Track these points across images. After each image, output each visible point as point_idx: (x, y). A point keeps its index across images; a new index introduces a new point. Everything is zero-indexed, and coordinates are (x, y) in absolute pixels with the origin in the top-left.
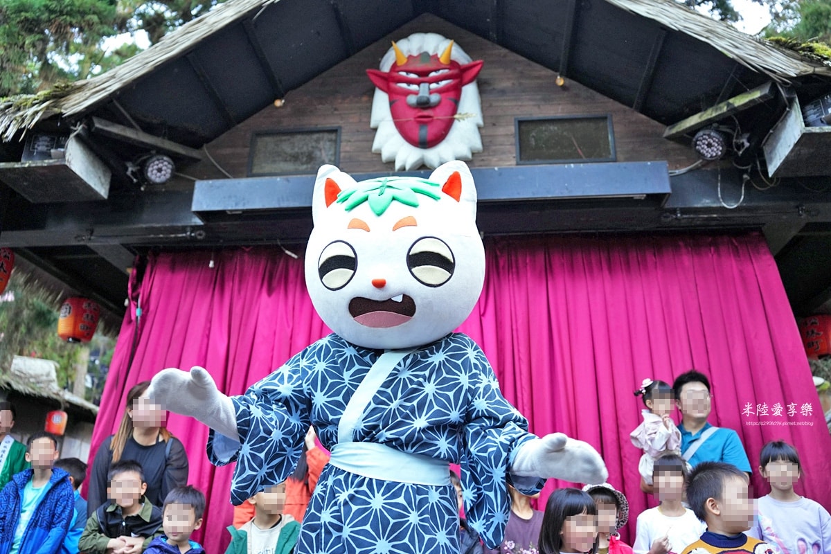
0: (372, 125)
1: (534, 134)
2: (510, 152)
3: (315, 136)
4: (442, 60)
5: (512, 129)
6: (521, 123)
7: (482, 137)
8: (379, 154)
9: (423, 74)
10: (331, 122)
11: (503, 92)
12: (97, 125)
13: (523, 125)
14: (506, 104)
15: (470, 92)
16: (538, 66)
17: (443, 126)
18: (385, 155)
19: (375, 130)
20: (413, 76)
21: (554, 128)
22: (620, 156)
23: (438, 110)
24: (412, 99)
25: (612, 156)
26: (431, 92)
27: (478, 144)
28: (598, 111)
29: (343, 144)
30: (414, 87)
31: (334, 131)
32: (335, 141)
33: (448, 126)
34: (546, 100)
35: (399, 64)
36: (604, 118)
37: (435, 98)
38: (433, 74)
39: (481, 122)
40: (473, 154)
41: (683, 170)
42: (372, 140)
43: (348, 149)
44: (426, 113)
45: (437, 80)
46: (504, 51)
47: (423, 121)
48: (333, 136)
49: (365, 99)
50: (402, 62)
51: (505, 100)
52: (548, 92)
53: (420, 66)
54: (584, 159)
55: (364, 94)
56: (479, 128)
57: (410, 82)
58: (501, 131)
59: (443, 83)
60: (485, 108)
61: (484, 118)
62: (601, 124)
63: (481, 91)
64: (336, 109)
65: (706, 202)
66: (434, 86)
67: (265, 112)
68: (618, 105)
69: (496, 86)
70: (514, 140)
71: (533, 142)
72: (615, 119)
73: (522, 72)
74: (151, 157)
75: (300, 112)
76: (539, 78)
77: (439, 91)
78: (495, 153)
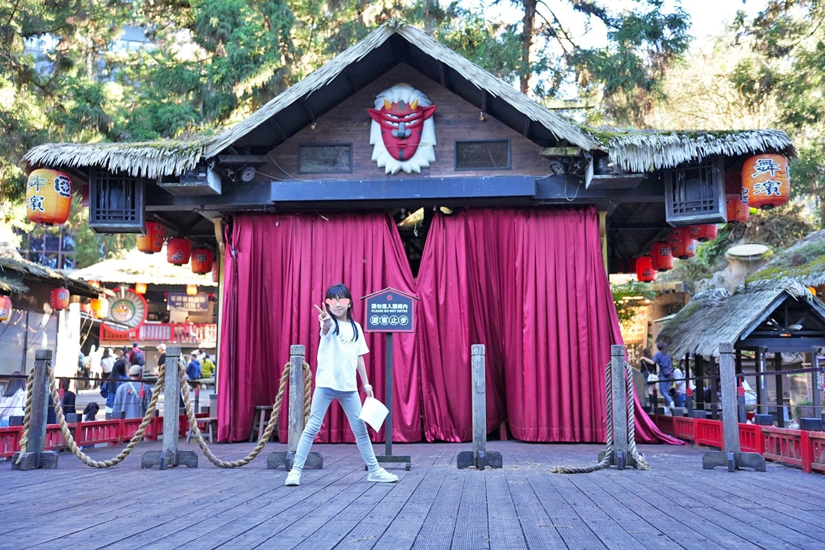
0: (371, 143)
1: (465, 150)
2: (451, 162)
3: (337, 148)
4: (413, 107)
5: (453, 147)
6: (458, 143)
7: (436, 153)
8: (376, 162)
9: (401, 116)
10: (346, 140)
11: (448, 122)
12: (222, 161)
13: (459, 145)
14: (450, 130)
15: (429, 124)
16: (470, 105)
17: (413, 149)
18: (379, 164)
19: (373, 145)
20: (395, 118)
21: (477, 146)
22: (513, 167)
23: (410, 139)
24: (395, 133)
25: (508, 166)
26: (406, 128)
27: (433, 158)
28: (503, 137)
29: (354, 154)
30: (396, 125)
31: (349, 145)
32: (349, 152)
33: (415, 149)
34: (474, 128)
35: (387, 108)
36: (506, 141)
37: (408, 133)
38: (407, 117)
39: (435, 143)
40: (430, 163)
41: (548, 176)
42: (372, 153)
43: (357, 158)
44: (403, 142)
45: (409, 121)
46: (450, 93)
47: (401, 147)
48: (347, 148)
49: (366, 124)
50: (388, 107)
51: (449, 128)
52: (474, 124)
53: (399, 112)
54: (496, 167)
55: (365, 120)
56: (434, 146)
57: (394, 121)
58: (446, 149)
59: (413, 122)
60: (438, 132)
61: (437, 140)
62: (505, 145)
63: (435, 122)
64: (348, 131)
65: (559, 196)
66: (407, 124)
67: (305, 130)
68: (515, 133)
69: (445, 118)
70: (453, 155)
71: (465, 156)
72: (512, 142)
73: (460, 109)
74: (244, 169)
75: (326, 132)
76: (470, 113)
77: (411, 127)
78: (443, 163)
